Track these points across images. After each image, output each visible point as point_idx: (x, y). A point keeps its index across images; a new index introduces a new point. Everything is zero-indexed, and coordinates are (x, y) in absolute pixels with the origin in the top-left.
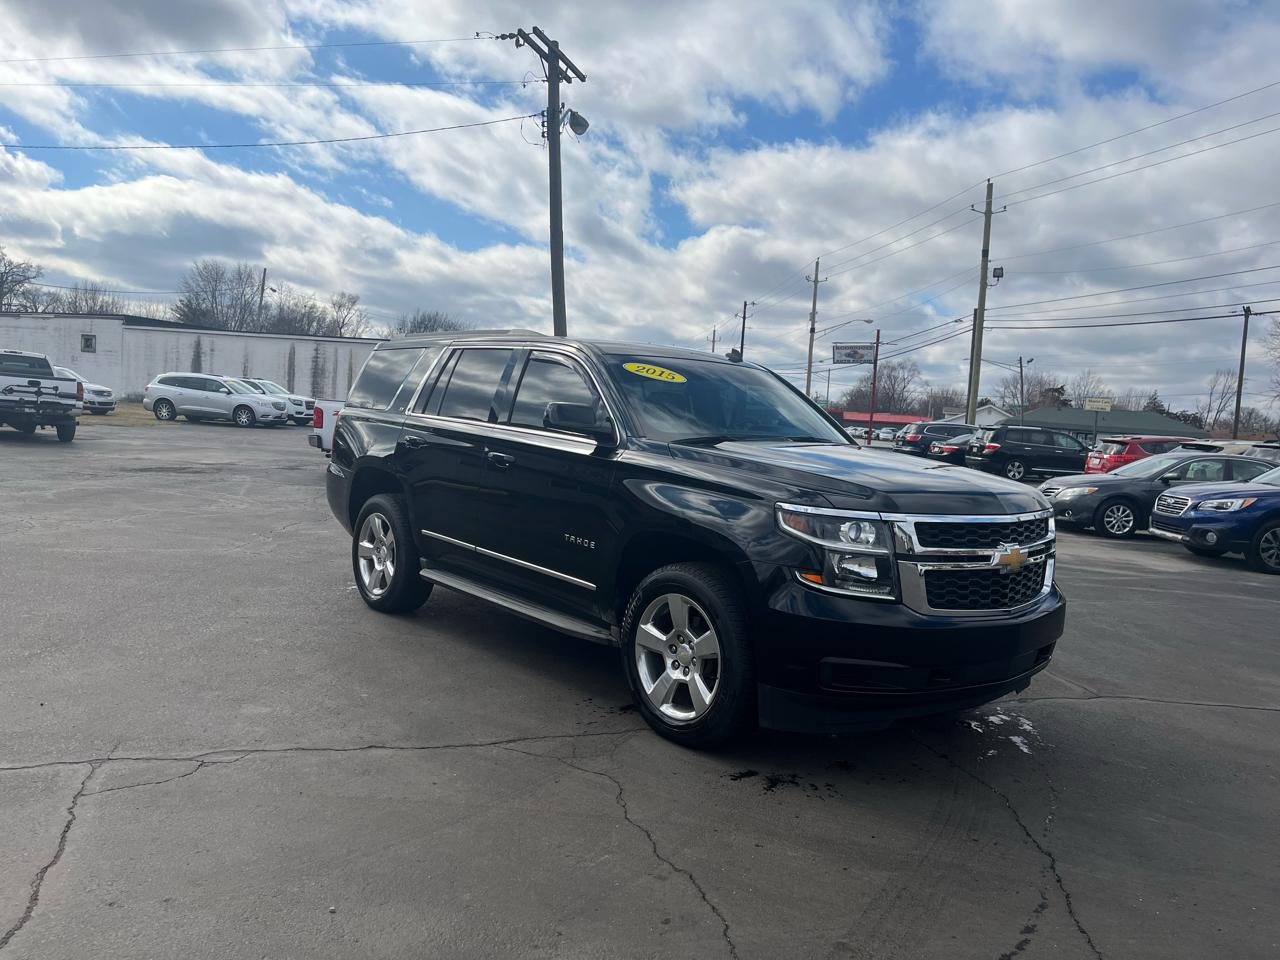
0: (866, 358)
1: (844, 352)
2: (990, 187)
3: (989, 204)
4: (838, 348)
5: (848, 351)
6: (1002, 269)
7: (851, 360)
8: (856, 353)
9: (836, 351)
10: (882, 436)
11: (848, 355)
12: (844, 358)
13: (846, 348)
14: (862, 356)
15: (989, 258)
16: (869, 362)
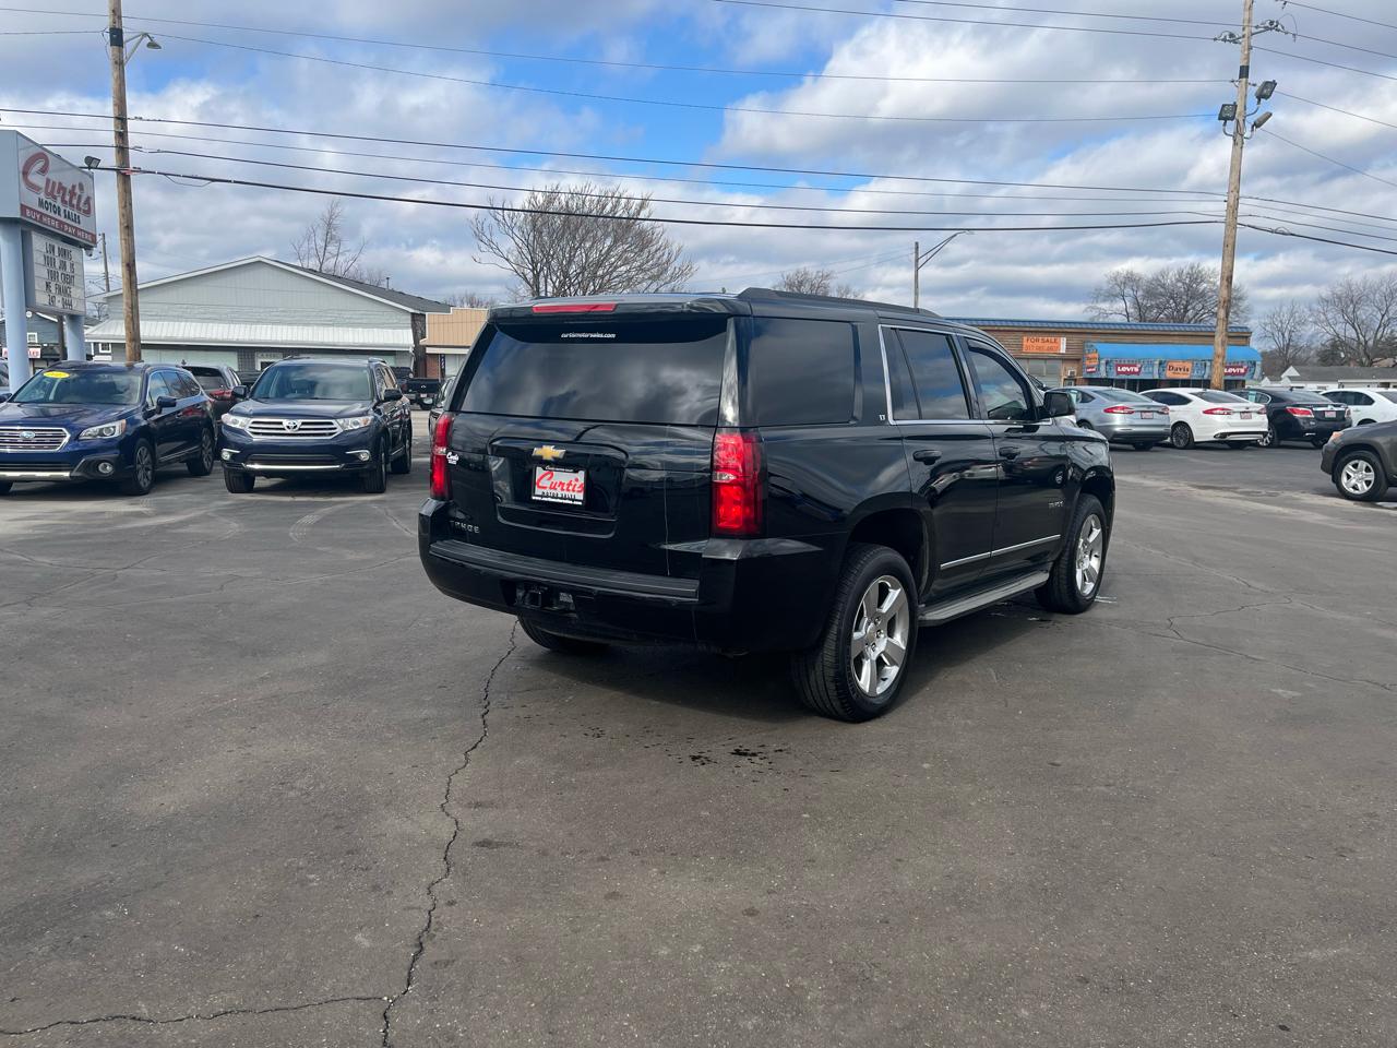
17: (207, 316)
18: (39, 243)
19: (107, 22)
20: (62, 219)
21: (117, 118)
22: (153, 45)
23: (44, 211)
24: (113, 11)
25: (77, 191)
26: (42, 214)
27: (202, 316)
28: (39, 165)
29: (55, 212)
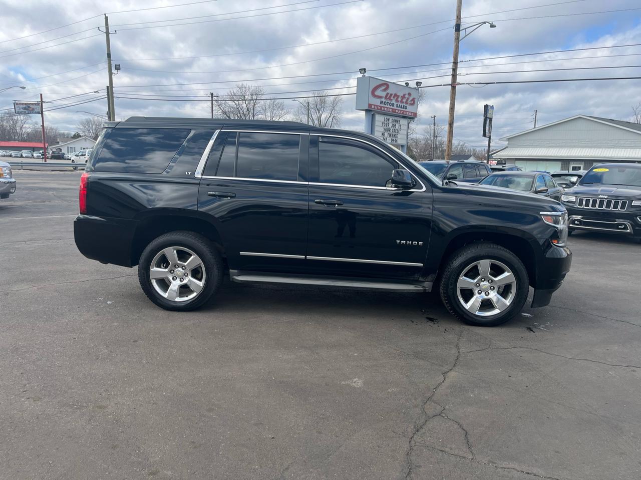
0: (36, 110)
1: (21, 106)
2: (106, 18)
3: (107, 28)
4: (17, 104)
5: (24, 106)
6: (119, 65)
7: (27, 111)
8: (29, 107)
9: (16, 106)
10: (24, 155)
11: (25, 109)
12: (22, 110)
13: (22, 104)
14: (33, 109)
15: (112, 59)
16: (38, 113)
17: (550, 145)
18: (379, 119)
19: (454, 23)
20: (395, 107)
21: (453, 63)
22: (492, 26)
23: (382, 105)
24: (457, 17)
25: (407, 96)
26: (382, 107)
27: (548, 145)
28: (383, 88)
29: (390, 106)
